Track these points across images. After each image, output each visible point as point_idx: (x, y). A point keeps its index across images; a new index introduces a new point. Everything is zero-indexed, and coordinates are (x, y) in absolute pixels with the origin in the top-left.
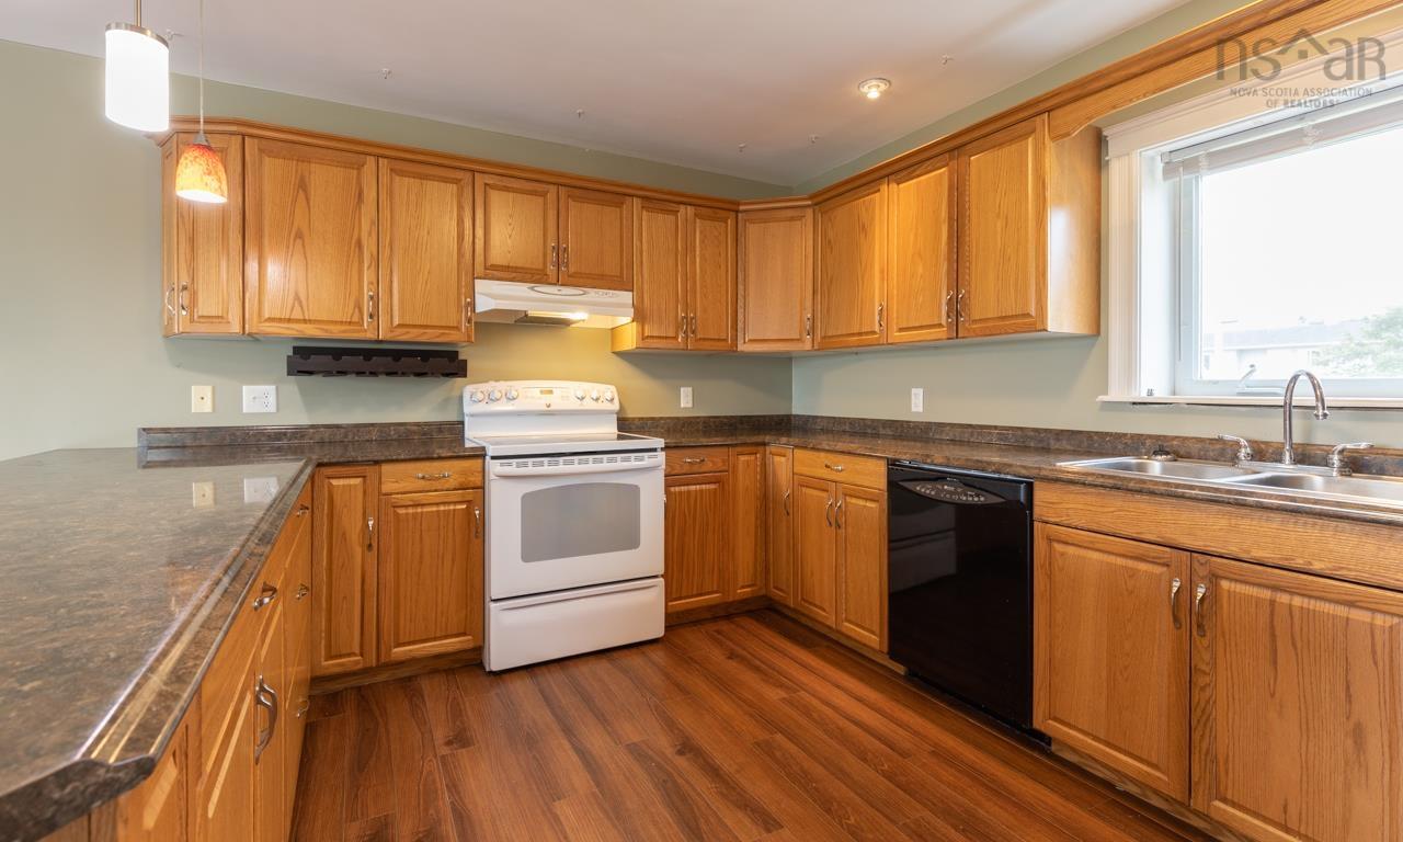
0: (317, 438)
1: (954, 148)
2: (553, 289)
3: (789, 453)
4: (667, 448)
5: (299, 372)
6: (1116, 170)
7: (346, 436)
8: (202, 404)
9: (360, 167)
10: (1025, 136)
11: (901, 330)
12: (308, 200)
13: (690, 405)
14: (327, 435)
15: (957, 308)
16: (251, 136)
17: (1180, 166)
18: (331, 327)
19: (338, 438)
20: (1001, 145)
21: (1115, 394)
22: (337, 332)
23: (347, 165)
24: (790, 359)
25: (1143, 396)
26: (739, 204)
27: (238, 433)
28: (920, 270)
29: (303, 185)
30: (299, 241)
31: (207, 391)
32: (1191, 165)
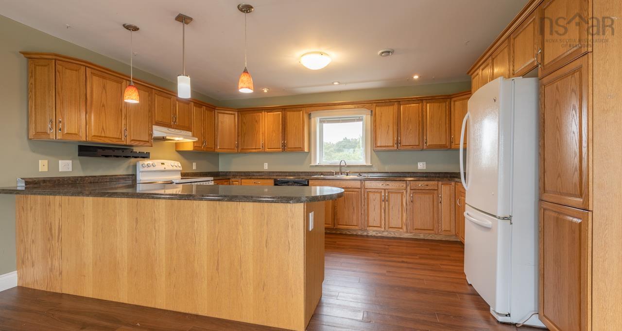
0: (89, 181)
1: (284, 109)
2: (173, 130)
3: (240, 181)
4: (214, 180)
5: (103, 156)
6: (312, 119)
7: (99, 180)
8: (43, 167)
9: (121, 83)
10: (300, 111)
11: (268, 149)
12: (106, 93)
13: (195, 168)
14: (92, 179)
15: (284, 145)
16: (88, 67)
17: (322, 122)
18: (113, 140)
19: (96, 181)
20: (294, 111)
21: (313, 164)
22: (115, 142)
23: (117, 82)
24: (218, 154)
25: (317, 164)
26: (216, 107)
27: (61, 180)
28: (274, 135)
29: (104, 87)
30: (103, 108)
31: (46, 162)
32: (324, 122)
